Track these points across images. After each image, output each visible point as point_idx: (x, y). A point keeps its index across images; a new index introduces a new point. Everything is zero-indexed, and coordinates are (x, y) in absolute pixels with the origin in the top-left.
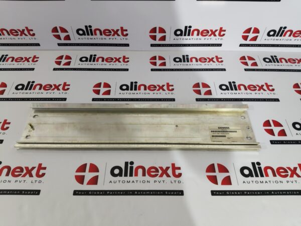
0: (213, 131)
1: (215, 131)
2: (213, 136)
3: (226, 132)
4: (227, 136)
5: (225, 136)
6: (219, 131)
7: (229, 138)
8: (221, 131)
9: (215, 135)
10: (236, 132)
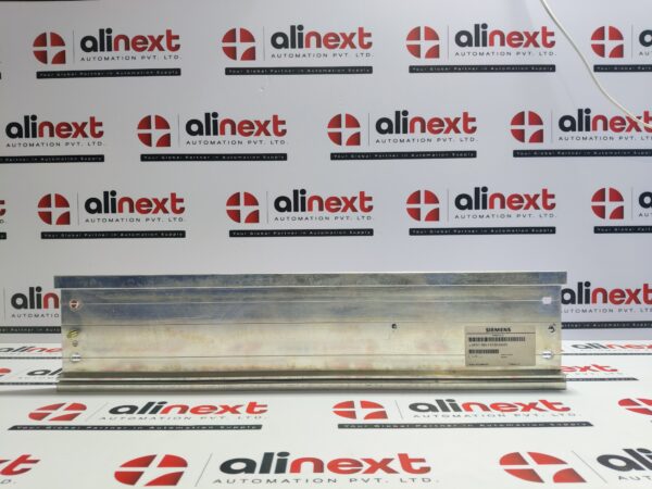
0: (474, 339)
1: (479, 339)
2: (471, 351)
3: (504, 339)
4: (501, 352)
5: (496, 351)
6: (486, 339)
7: (504, 356)
8: (491, 339)
9: (475, 348)
10: (523, 339)
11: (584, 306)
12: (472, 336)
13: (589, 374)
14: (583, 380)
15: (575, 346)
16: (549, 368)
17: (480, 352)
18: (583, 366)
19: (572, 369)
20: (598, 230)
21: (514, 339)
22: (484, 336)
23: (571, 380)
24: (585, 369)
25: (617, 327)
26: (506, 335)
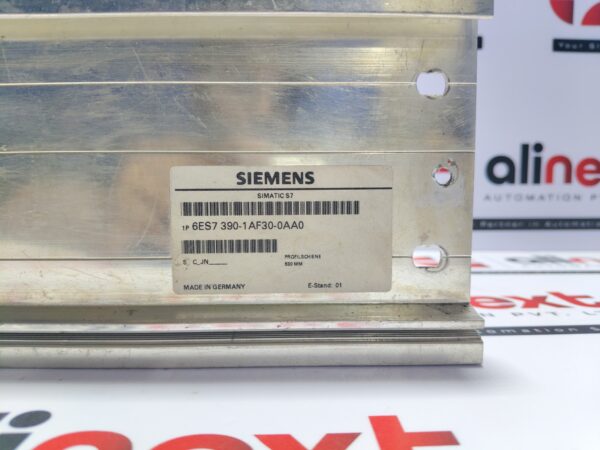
0: (199, 209)
1: (214, 208)
3: (291, 208)
5: (270, 246)
6: (238, 208)
7: (293, 261)
8: (253, 209)
9: (203, 236)
10: (352, 208)
11: (530, 188)
12: (193, 198)
13: (544, 316)
14: (533, 331)
15: (513, 260)
16: (434, 297)
17: (213, 246)
18: (529, 296)
19: (503, 303)
20: (560, 45)
21: (324, 208)
22: (230, 198)
23: (499, 331)
24: (534, 302)
25: (586, 228)
26: (300, 197)
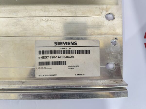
0: (43, 52)
1: (48, 52)
2: (40, 63)
4: (69, 62)
5: (64, 63)
6: (55, 52)
7: (71, 67)
8: (59, 52)
9: (44, 60)
10: (88, 52)
17: (47, 63)
21: (80, 52)
22: (53, 49)
